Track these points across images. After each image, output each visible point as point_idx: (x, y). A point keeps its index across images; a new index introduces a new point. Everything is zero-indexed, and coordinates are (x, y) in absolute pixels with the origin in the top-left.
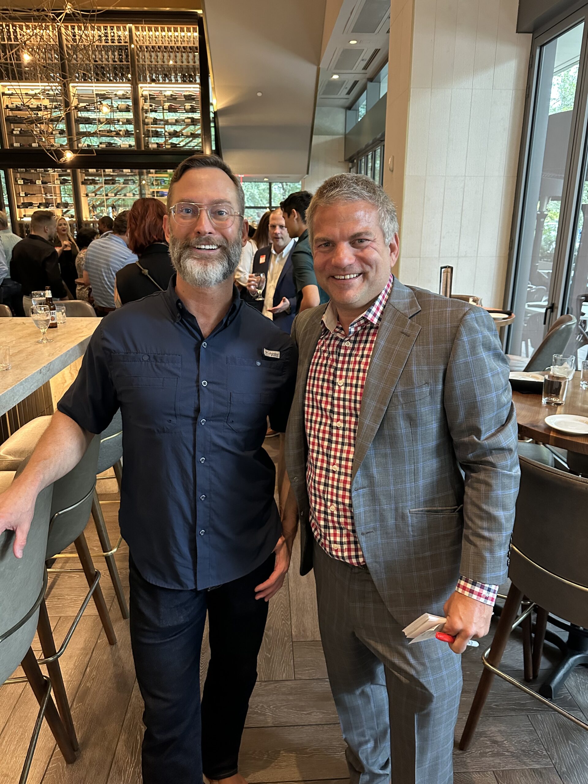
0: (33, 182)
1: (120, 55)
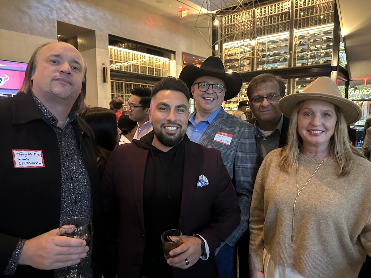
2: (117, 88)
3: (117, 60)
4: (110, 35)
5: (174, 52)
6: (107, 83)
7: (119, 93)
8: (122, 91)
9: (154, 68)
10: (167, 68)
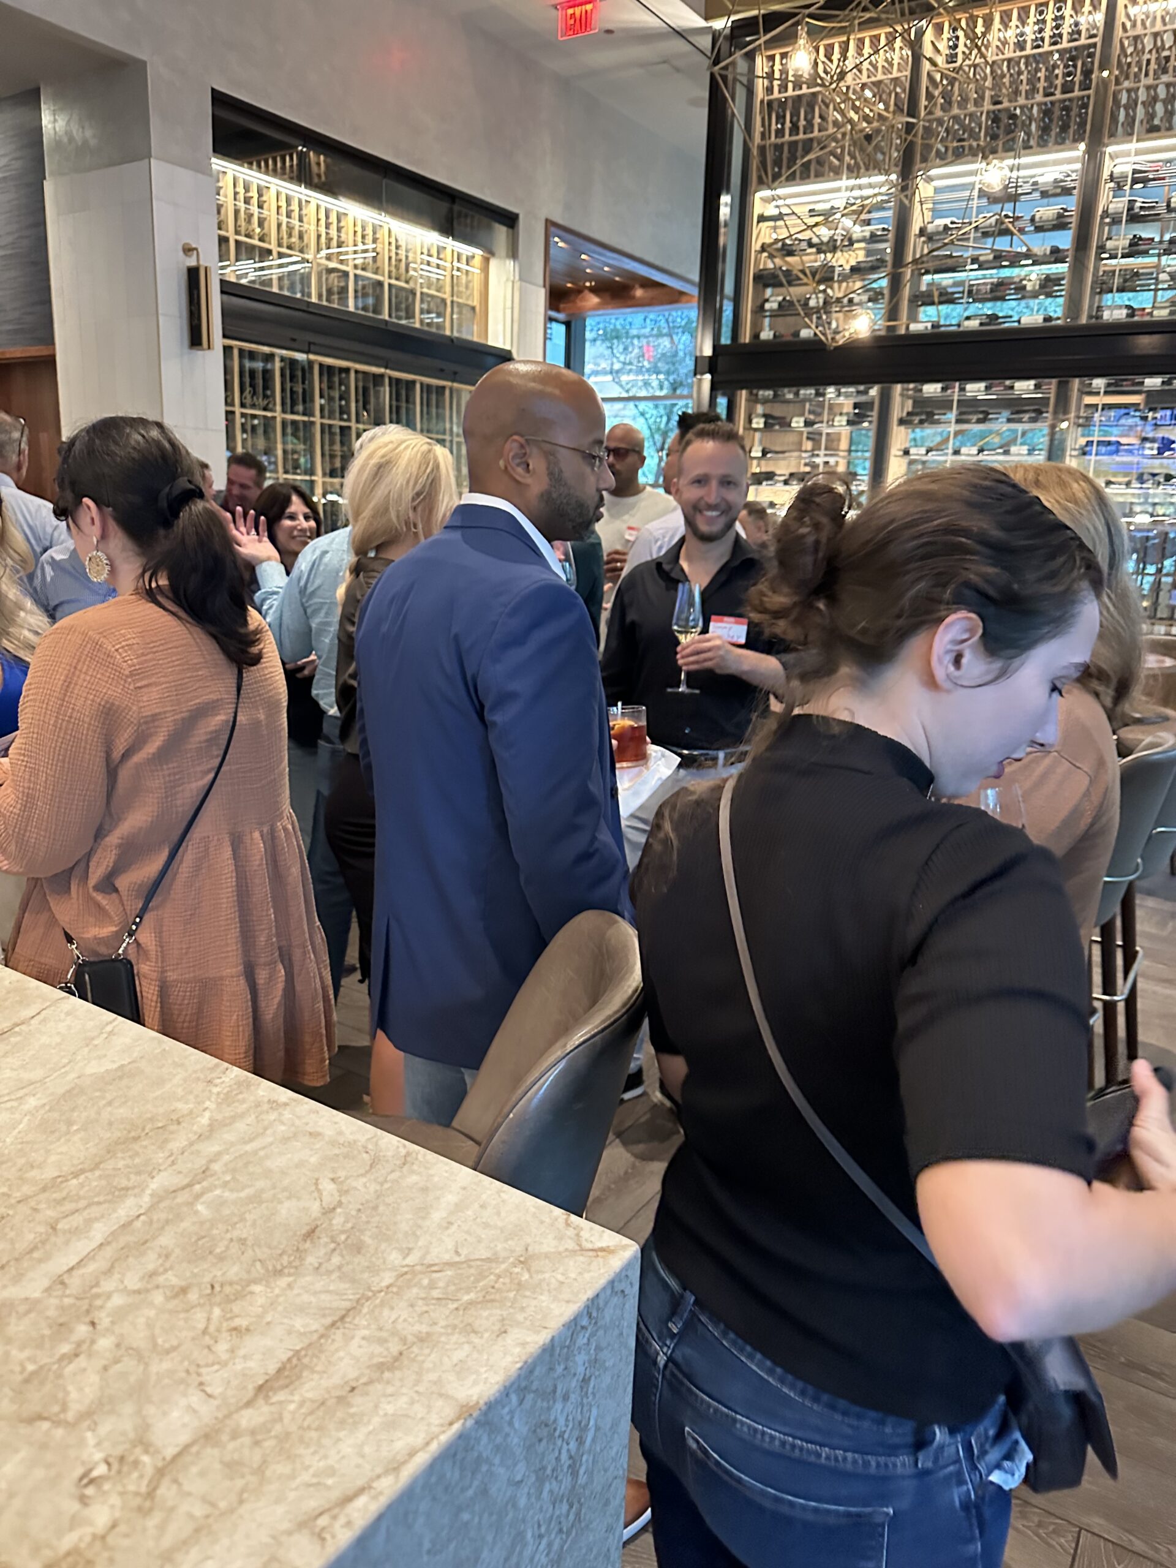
0: (785, 424)
1: (1069, 74)
2: (247, 380)
3: (248, 236)
4: (219, 99)
5: (510, 220)
6: (207, 352)
7: (253, 406)
8: (268, 397)
9: (413, 292)
10: (472, 294)
